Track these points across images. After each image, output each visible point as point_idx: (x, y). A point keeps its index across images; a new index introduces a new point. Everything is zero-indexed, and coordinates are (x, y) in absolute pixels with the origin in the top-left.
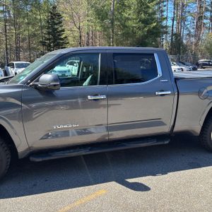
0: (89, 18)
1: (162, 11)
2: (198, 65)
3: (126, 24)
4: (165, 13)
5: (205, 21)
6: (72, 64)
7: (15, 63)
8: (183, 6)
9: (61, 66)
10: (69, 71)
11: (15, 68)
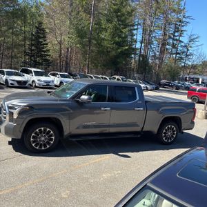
0: (70, 36)
1: (133, 35)
2: (160, 85)
3: (102, 44)
4: (135, 37)
5: (168, 47)
6: (54, 75)
7: (5, 70)
8: (150, 31)
9: (46, 76)
10: (53, 81)
11: (6, 76)
